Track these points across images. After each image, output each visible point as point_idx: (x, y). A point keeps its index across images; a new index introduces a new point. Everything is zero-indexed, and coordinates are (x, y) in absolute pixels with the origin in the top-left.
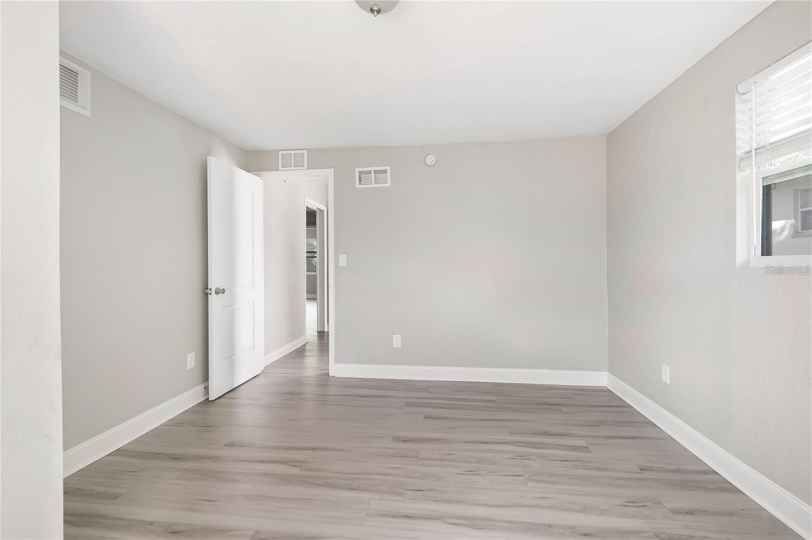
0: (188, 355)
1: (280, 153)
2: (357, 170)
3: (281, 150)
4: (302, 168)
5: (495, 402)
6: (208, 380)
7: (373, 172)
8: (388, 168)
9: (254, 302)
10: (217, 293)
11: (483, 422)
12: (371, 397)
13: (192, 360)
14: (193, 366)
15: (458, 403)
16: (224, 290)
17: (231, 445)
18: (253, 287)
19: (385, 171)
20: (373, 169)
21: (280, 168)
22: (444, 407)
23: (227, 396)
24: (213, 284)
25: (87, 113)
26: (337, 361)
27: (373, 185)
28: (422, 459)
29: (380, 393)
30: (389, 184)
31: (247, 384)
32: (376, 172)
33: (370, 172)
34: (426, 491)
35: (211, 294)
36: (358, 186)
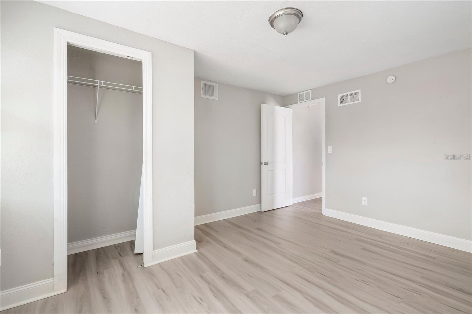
0: (253, 190)
1: (299, 94)
2: (339, 96)
3: (299, 93)
4: (309, 100)
5: (434, 258)
6: (261, 203)
7: (349, 95)
8: (359, 91)
9: (285, 170)
10: (265, 164)
11: (406, 265)
12: (337, 229)
13: (255, 192)
14: (255, 195)
15: (398, 249)
16: (267, 163)
17: (259, 229)
18: (285, 163)
19: (357, 93)
20: (349, 93)
21: (299, 102)
22: (384, 248)
23: (269, 211)
24: (263, 161)
25: (217, 99)
26: (327, 207)
27: (349, 103)
28: (339, 265)
29: (344, 229)
30: (360, 101)
31: (281, 209)
32: (350, 95)
33: (347, 95)
34: (327, 276)
35: (262, 165)
36: (339, 105)
